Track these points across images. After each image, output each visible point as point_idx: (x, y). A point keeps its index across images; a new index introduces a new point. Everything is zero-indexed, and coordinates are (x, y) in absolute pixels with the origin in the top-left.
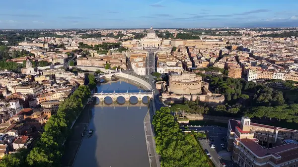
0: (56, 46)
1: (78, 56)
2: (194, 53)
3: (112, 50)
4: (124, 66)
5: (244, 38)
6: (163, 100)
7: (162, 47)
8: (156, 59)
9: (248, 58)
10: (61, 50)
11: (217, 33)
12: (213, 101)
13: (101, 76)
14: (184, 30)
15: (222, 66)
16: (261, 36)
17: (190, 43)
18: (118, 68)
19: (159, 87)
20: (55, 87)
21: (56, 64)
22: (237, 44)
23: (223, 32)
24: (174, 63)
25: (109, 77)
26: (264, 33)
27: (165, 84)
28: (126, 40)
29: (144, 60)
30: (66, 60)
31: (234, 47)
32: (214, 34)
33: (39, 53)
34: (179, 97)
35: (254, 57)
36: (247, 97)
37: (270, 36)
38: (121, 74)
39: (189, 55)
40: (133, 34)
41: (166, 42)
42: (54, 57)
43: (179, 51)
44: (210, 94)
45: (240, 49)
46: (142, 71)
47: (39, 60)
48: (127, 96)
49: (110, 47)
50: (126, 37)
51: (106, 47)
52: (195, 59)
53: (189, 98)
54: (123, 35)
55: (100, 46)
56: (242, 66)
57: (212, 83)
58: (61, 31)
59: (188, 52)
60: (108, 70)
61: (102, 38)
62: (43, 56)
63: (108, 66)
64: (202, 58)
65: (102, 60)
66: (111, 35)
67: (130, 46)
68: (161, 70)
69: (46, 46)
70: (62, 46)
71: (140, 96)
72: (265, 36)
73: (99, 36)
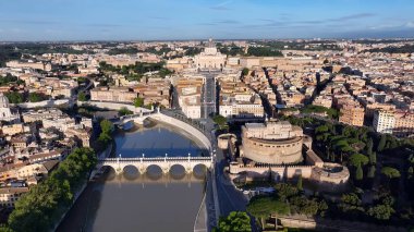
0: (64, 67)
1: (96, 84)
2: (277, 79)
3: (150, 73)
4: (165, 102)
5: (347, 54)
6: (233, 177)
7: (227, 69)
8: (218, 88)
9: (364, 87)
10: (70, 73)
11: (306, 47)
12: (329, 180)
13: (126, 121)
14: (258, 42)
15: (327, 103)
16: (371, 51)
17: (269, 61)
18: (156, 105)
19: (223, 144)
20: (31, 150)
21: (57, 98)
22: (339, 63)
23: (315, 45)
24: (247, 98)
25: (139, 121)
26: (374, 46)
27: (234, 140)
28: (173, 57)
29: (198, 92)
30: (75, 91)
31: (336, 68)
32: (301, 48)
33: (33, 80)
34: (261, 171)
35: (373, 85)
36: (397, 173)
37: (384, 50)
38: (159, 116)
39: (270, 81)
40: (185, 48)
41: (233, 60)
42: (56, 85)
43: (253, 74)
44: (320, 164)
45: (346, 71)
46: (194, 112)
47: (31, 91)
48: (165, 165)
49: (146, 70)
50: (174, 53)
51: (141, 69)
52: (280, 88)
53: (280, 172)
54: (169, 50)
55: (131, 67)
56: (363, 103)
57: (318, 138)
58: (81, 44)
59: (268, 77)
60: (139, 109)
61: (139, 54)
62: (38, 84)
63: (139, 103)
64: (292, 88)
65: (131, 90)
66: (152, 50)
67: (179, 67)
68: (226, 111)
69: (48, 68)
70: (74, 68)
71: (189, 165)
72: (377, 50)
73: (134, 51)
